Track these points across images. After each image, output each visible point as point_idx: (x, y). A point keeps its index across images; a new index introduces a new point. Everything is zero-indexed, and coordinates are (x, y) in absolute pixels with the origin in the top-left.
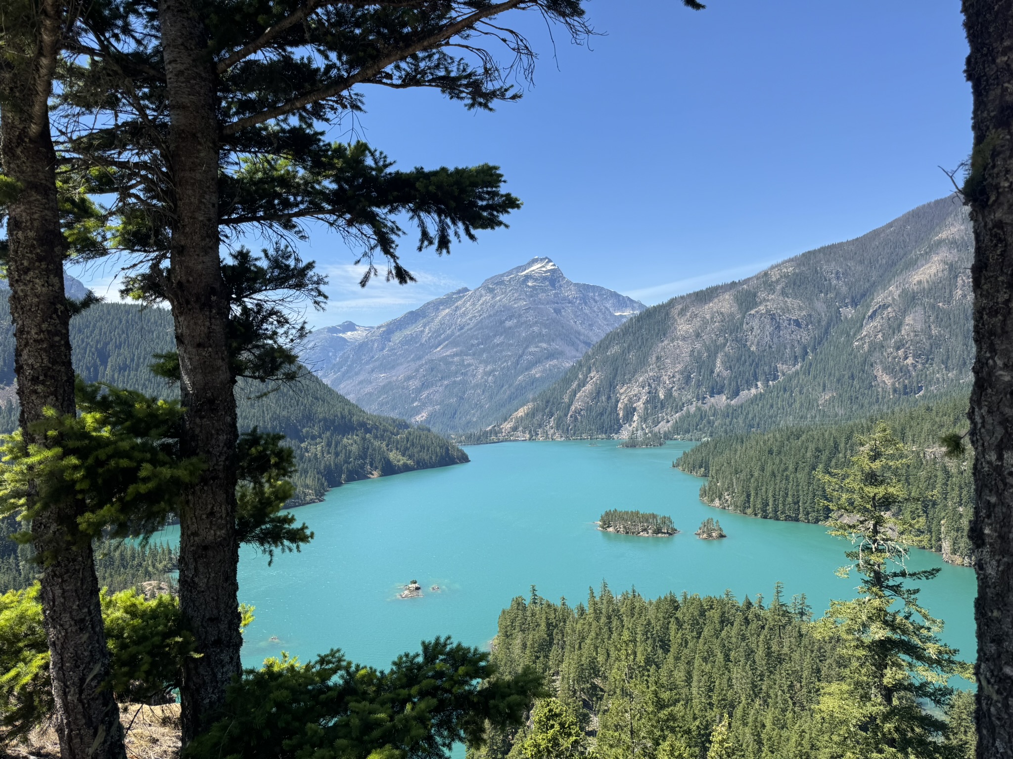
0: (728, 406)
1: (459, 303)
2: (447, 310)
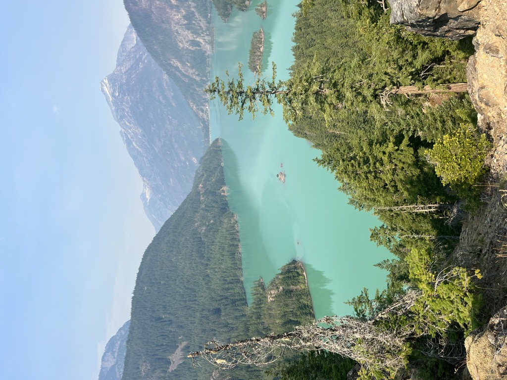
1: (129, 136)
2: (134, 144)
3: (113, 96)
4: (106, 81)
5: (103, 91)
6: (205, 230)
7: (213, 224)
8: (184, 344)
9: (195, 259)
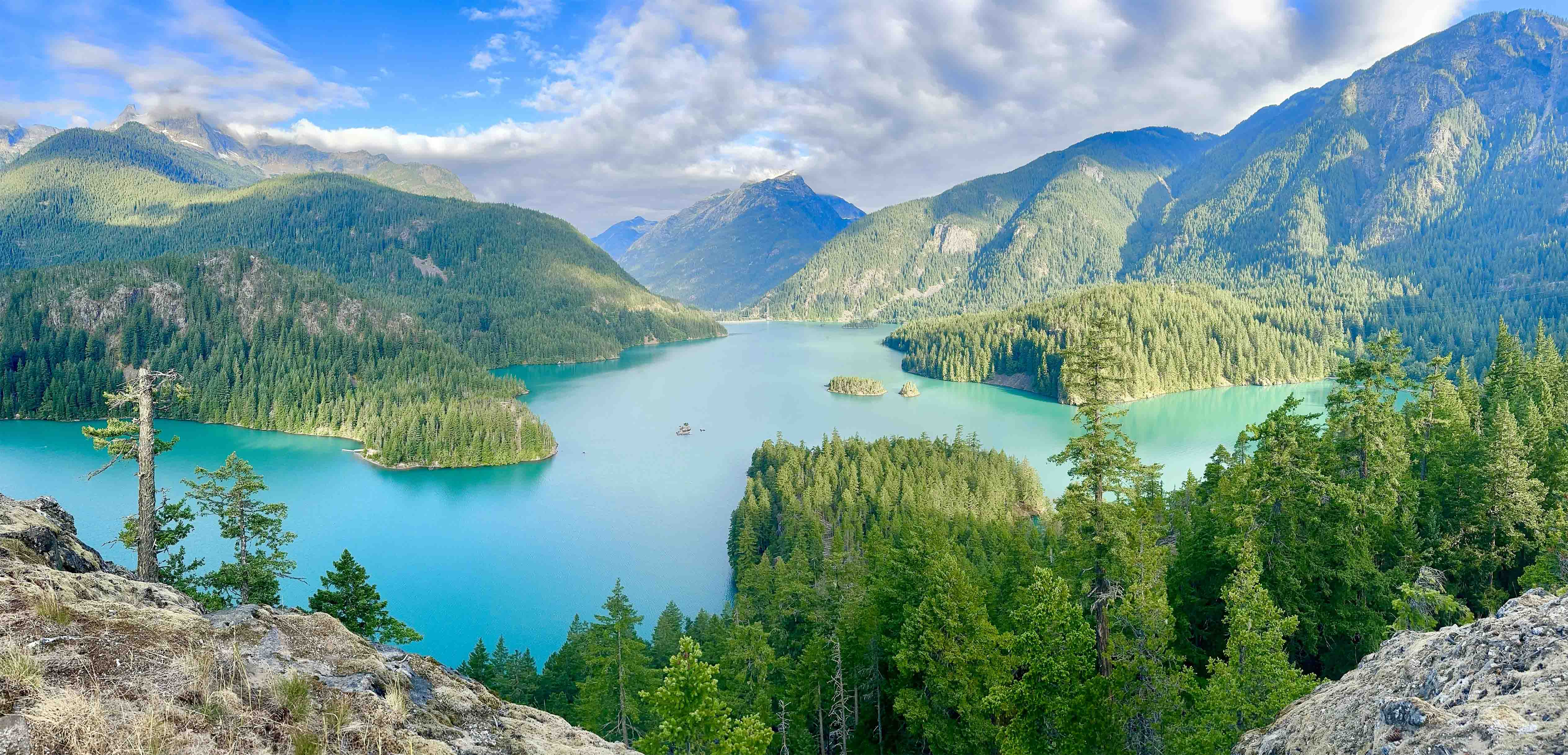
1: (723, 202)
2: (713, 209)
6: (596, 312)
7: (604, 323)
8: (444, 278)
9: (555, 296)
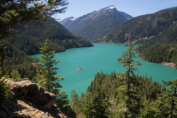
0: (147, 39)
1: (95, 14)
2: (92, 15)
3: (109, 9)
4: (114, 7)
5: (111, 6)
